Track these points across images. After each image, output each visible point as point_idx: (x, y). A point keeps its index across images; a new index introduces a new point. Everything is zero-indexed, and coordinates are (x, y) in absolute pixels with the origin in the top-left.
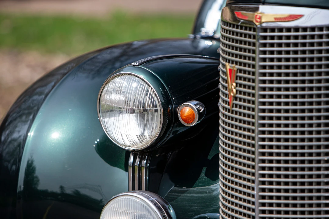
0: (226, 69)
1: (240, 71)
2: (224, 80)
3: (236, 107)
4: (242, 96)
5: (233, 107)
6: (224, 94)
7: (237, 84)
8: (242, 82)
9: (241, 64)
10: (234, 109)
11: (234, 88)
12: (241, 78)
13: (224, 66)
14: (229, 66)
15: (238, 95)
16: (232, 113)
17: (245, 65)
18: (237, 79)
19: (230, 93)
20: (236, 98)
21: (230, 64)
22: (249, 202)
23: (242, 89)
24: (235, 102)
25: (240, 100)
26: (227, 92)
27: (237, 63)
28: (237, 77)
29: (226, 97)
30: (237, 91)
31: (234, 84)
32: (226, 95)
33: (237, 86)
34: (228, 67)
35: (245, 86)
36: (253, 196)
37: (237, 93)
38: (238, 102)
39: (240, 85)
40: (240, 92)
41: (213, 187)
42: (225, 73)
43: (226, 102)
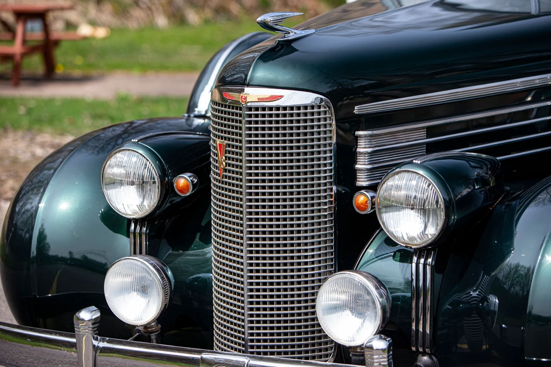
0: (216, 144)
1: (229, 145)
2: (214, 154)
3: (226, 178)
4: (230, 168)
5: (223, 178)
6: (215, 166)
7: (226, 157)
8: (230, 155)
9: (229, 139)
10: (224, 180)
11: (224, 161)
12: (229, 152)
13: (214, 141)
14: (218, 141)
15: (227, 168)
16: (223, 183)
17: (233, 140)
18: (226, 153)
19: (220, 165)
20: (225, 170)
21: (220, 140)
22: (238, 263)
23: (230, 162)
24: (224, 173)
25: (229, 171)
26: (217, 165)
27: (225, 139)
28: (226, 151)
29: (217, 169)
30: (226, 163)
31: (224, 158)
32: (217, 168)
33: (226, 159)
34: (218, 143)
35: (233, 159)
36: (242, 257)
37: (226, 166)
38: (227, 174)
39: (229, 158)
40: (229, 165)
41: (205, 250)
42: (215, 148)
43: (216, 174)
